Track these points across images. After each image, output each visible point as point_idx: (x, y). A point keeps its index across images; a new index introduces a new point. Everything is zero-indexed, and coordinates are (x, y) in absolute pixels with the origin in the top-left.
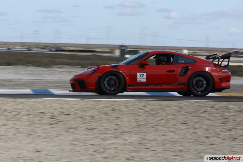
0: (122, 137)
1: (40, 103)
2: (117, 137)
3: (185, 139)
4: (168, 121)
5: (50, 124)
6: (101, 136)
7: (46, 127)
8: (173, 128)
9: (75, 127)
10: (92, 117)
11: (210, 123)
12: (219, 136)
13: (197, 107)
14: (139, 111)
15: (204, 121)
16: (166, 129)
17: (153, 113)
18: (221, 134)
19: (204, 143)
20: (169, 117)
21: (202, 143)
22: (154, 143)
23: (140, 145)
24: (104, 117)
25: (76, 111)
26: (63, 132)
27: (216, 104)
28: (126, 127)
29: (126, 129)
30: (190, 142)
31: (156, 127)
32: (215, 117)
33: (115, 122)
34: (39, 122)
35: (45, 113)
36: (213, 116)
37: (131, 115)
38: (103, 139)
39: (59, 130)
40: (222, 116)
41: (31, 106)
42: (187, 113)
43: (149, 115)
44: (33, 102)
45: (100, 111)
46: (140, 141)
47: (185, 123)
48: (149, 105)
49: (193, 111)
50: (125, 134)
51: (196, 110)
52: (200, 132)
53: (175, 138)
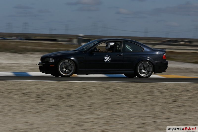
0: (96, 113)
1: (25, 84)
2: (91, 113)
3: (146, 114)
4: (130, 100)
5: (37, 102)
6: (78, 112)
7: (34, 104)
8: (134, 105)
9: (57, 104)
10: (69, 96)
11: (163, 101)
12: (172, 111)
13: (151, 88)
14: (105, 91)
15: (158, 99)
16: (129, 106)
17: (117, 92)
18: (173, 109)
19: (161, 118)
20: (131, 96)
21: (160, 118)
22: (121, 118)
23: (111, 119)
24: (79, 96)
25: (55, 91)
26: (48, 109)
27: (166, 85)
28: (97, 104)
29: (98, 106)
30: (150, 117)
31: (122, 104)
32: (166, 96)
33: (88, 100)
34: (27, 100)
35: (31, 93)
36: (164, 95)
37: (100, 94)
38: (81, 114)
39: (44, 106)
40: (172, 95)
41: (19, 87)
42: (144, 92)
43: (114, 94)
44: (20, 83)
45: (75, 91)
46: (109, 115)
47: (143, 101)
48: (112, 86)
49: (148, 91)
50: (97, 110)
51: (150, 90)
52: (157, 108)
53: (137, 114)
